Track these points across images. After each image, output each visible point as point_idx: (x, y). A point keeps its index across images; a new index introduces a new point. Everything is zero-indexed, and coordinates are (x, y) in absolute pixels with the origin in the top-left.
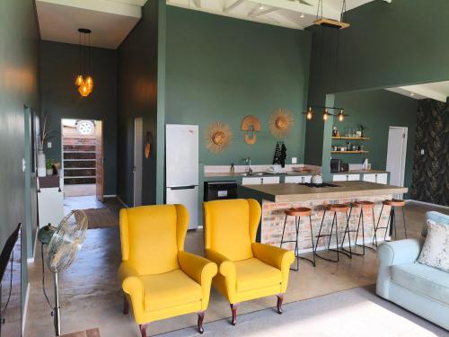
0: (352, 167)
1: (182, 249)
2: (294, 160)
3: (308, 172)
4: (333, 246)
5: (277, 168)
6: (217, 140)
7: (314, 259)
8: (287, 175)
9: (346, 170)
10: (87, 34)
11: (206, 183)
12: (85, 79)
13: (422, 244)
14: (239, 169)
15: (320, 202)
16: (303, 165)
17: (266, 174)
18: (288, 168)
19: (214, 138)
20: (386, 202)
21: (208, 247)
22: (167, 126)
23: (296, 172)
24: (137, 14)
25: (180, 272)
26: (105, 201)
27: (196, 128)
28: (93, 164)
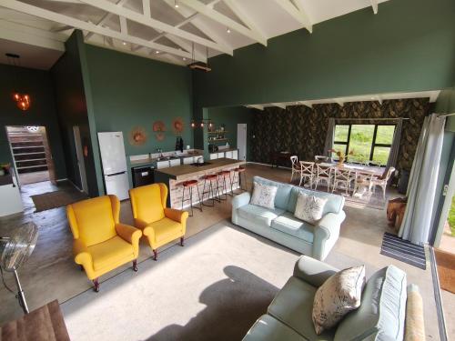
0: (220, 148)
1: (118, 222)
2: (188, 147)
3: (197, 154)
4: (211, 197)
5: (178, 153)
6: (137, 138)
7: (201, 207)
8: (184, 157)
9: (217, 151)
10: (16, 59)
11: (132, 169)
12: (22, 96)
13: (252, 193)
14: (155, 156)
15: (203, 175)
16: (193, 150)
17: (172, 158)
18: (185, 152)
19: (135, 138)
20: (236, 170)
21: (136, 217)
22: (99, 134)
23: (190, 154)
24: (61, 48)
25: (117, 237)
26: (58, 185)
27: (120, 133)
28: (43, 156)
